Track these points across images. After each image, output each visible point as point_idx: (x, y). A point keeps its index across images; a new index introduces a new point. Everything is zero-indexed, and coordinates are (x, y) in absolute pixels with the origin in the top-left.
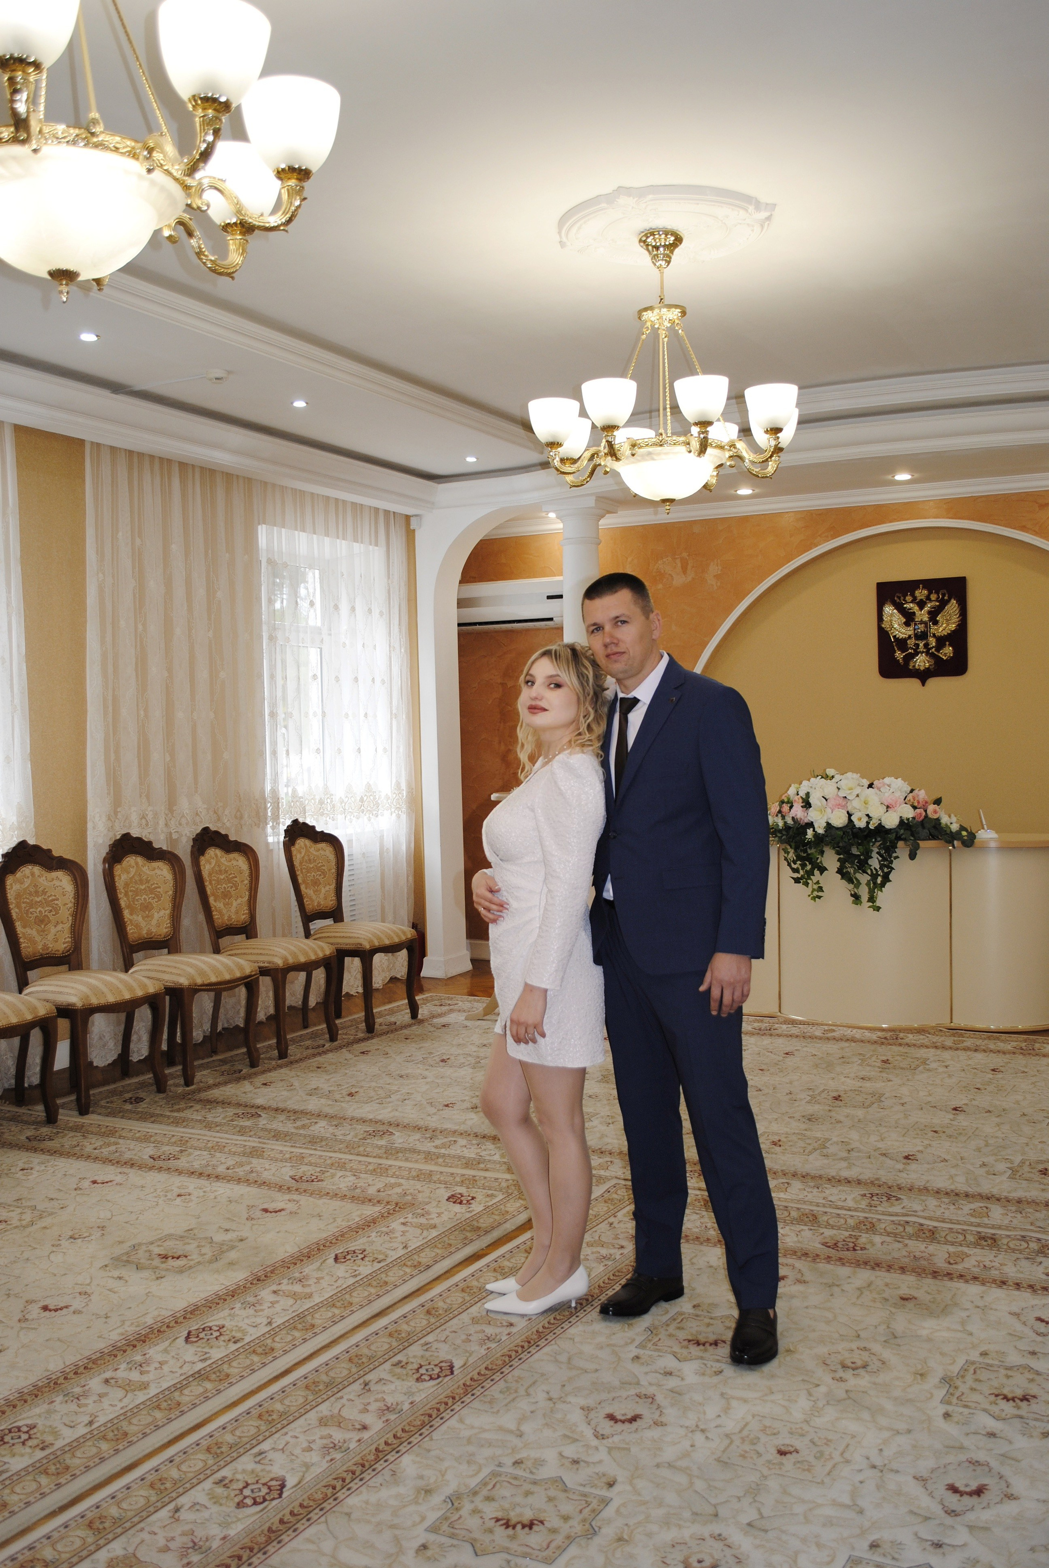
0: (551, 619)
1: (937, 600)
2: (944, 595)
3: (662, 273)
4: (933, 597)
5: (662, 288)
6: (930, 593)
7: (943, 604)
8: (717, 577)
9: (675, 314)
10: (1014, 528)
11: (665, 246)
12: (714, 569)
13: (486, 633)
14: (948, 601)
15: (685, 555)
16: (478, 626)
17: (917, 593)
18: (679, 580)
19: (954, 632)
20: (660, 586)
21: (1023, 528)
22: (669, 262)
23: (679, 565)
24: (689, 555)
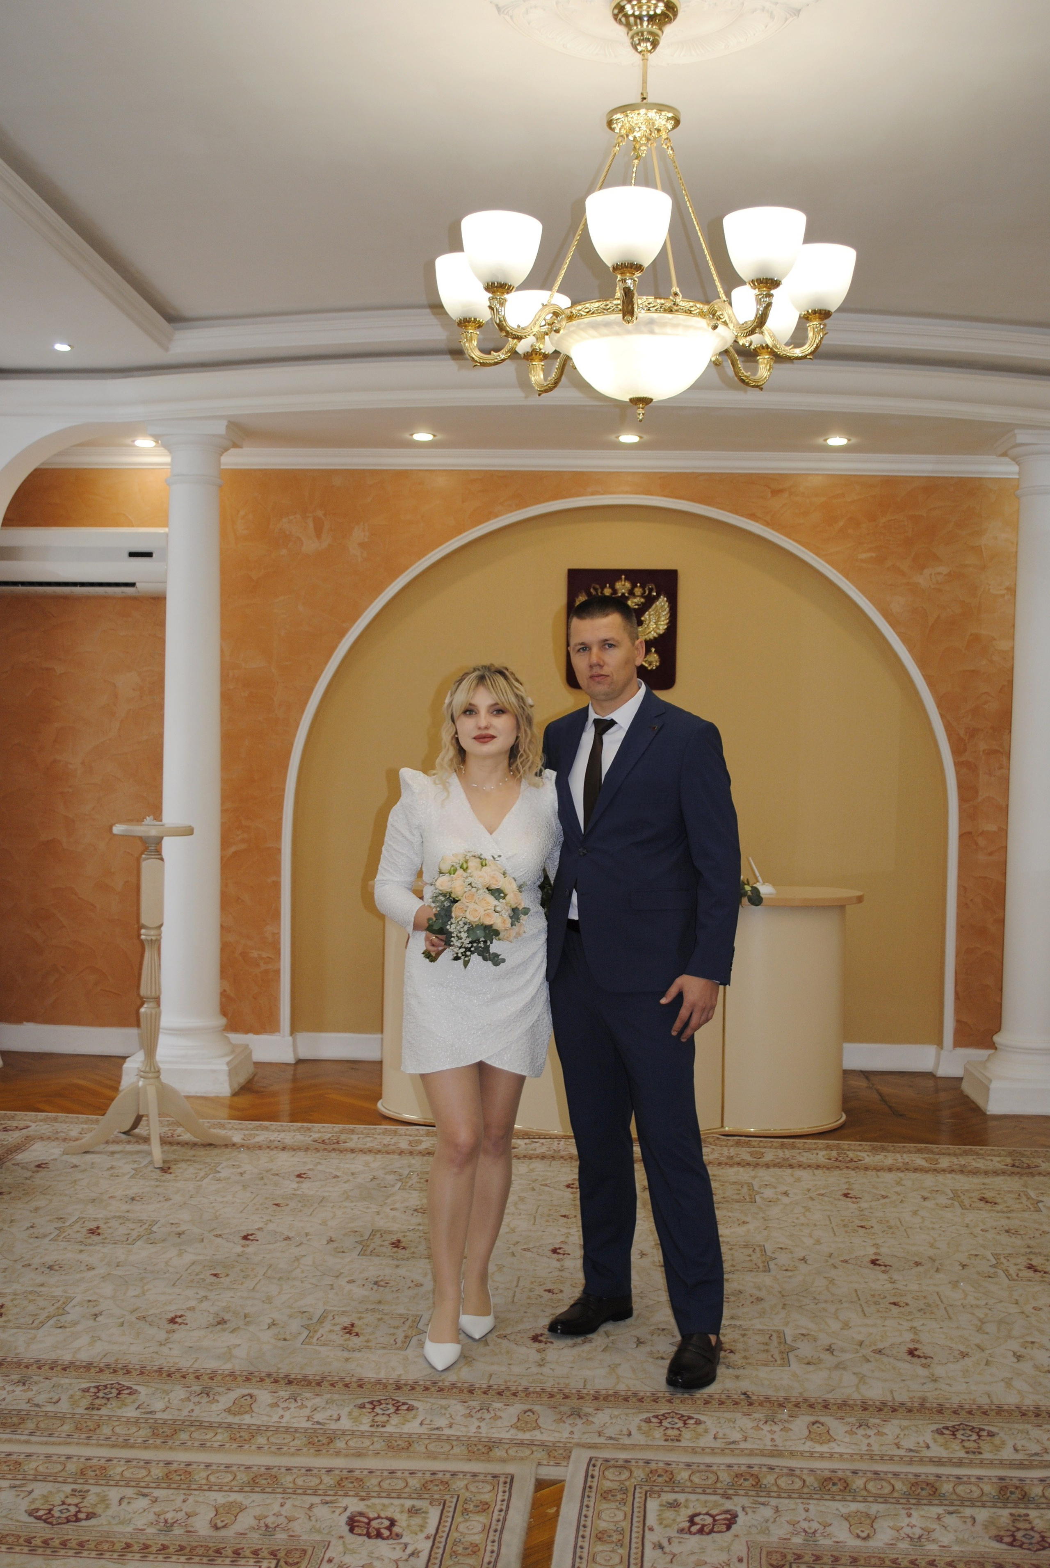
0: (133, 585)
1: (642, 596)
2: (651, 590)
3: (645, 60)
4: (638, 591)
5: (644, 82)
6: (634, 586)
7: (649, 602)
8: (362, 545)
9: (661, 120)
10: (742, 516)
11: (652, 18)
12: (359, 534)
13: (27, 598)
14: (656, 598)
15: (320, 513)
16: (21, 588)
17: (618, 585)
18: (310, 546)
19: (661, 636)
20: (284, 552)
21: (752, 516)
22: (655, 44)
23: (311, 525)
24: (325, 515)
